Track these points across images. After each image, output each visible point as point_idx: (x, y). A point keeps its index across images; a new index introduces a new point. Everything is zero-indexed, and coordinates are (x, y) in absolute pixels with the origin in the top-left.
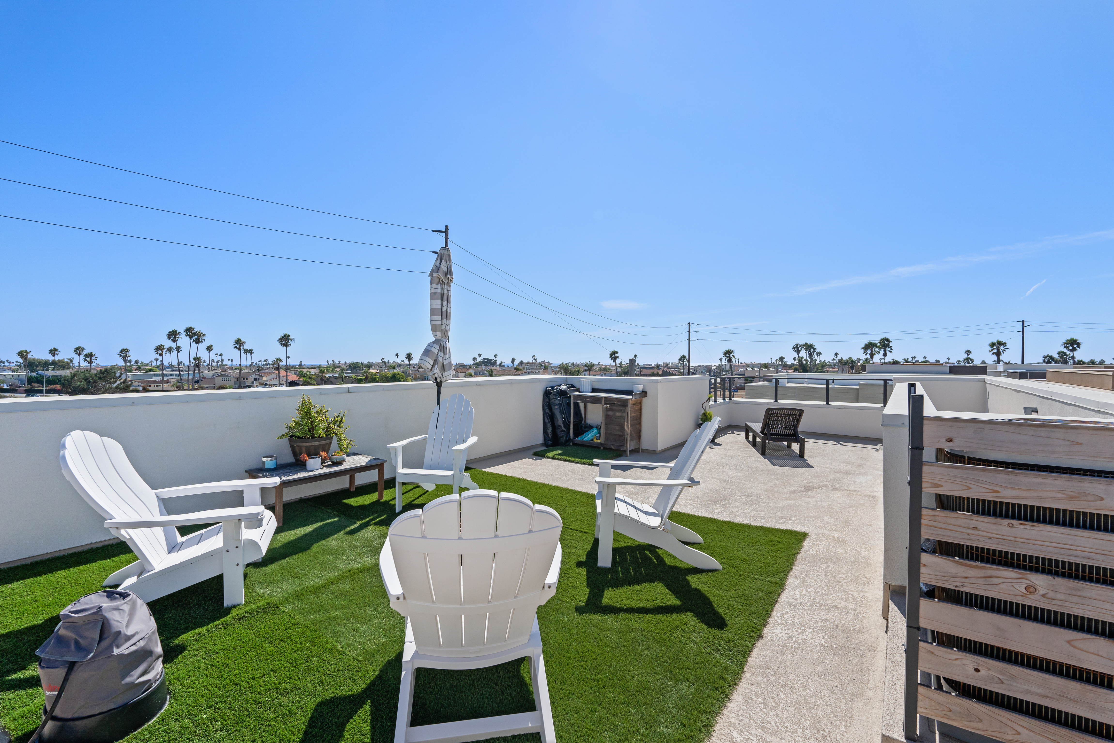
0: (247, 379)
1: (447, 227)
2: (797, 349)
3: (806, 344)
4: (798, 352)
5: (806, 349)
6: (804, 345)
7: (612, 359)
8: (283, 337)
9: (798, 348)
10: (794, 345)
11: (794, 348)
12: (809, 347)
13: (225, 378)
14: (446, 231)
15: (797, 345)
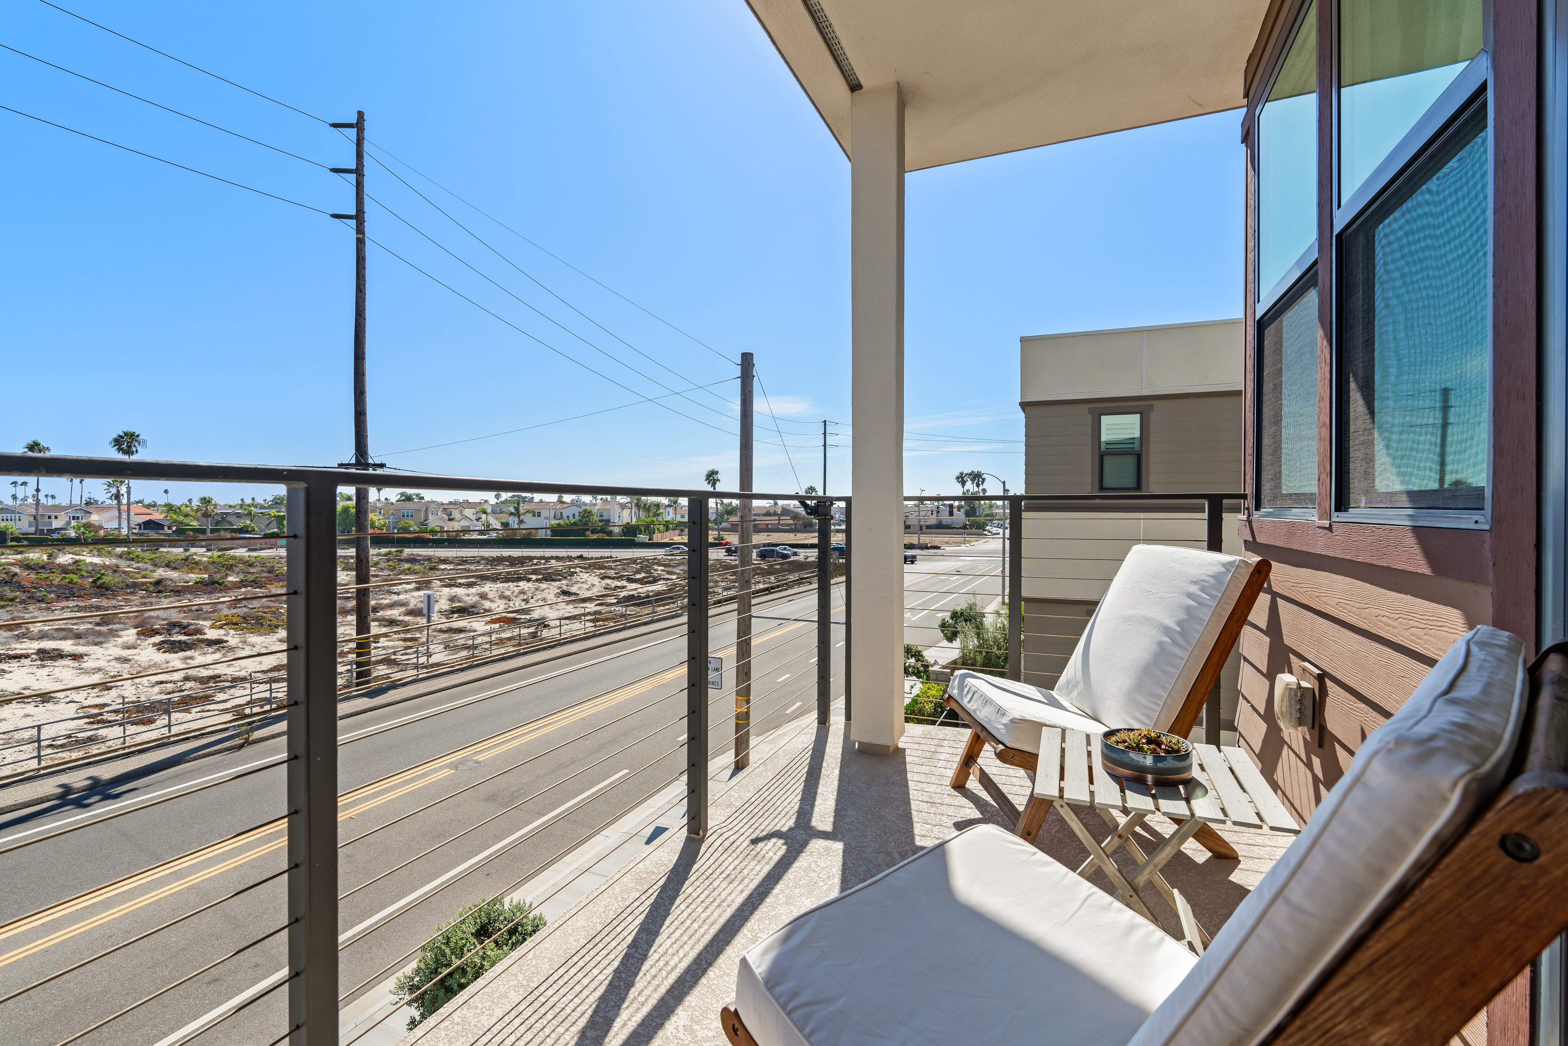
0: (56, 517)
1: (361, 114)
2: (961, 479)
3: (972, 472)
4: (963, 483)
5: (973, 480)
6: (970, 474)
7: (709, 483)
8: (121, 437)
9: (963, 478)
10: (957, 474)
11: (957, 478)
12: (977, 477)
13: (9, 515)
14: (359, 125)
15: (962, 474)
